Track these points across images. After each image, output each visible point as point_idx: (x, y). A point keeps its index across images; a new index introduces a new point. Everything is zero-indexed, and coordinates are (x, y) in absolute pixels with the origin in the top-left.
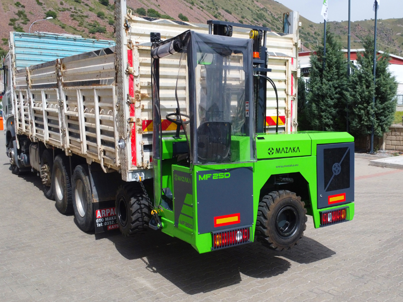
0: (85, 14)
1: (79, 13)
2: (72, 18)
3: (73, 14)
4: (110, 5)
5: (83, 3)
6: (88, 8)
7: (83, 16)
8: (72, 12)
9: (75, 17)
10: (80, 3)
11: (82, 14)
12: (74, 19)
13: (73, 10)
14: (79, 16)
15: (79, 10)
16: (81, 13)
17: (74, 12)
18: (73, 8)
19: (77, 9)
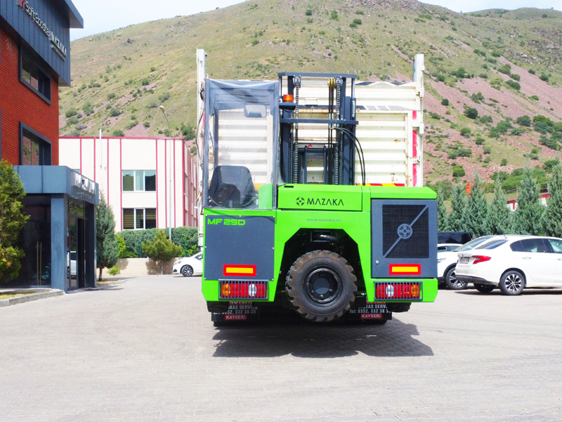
0: (444, 134)
1: (437, 132)
2: (428, 140)
3: (428, 134)
4: (479, 117)
5: (443, 118)
6: (449, 124)
7: (442, 136)
8: (429, 133)
9: (431, 138)
10: (439, 119)
11: (441, 134)
12: (430, 141)
13: (429, 130)
14: (437, 137)
15: (437, 129)
16: (440, 132)
17: (431, 132)
18: (430, 127)
19: (435, 127)
